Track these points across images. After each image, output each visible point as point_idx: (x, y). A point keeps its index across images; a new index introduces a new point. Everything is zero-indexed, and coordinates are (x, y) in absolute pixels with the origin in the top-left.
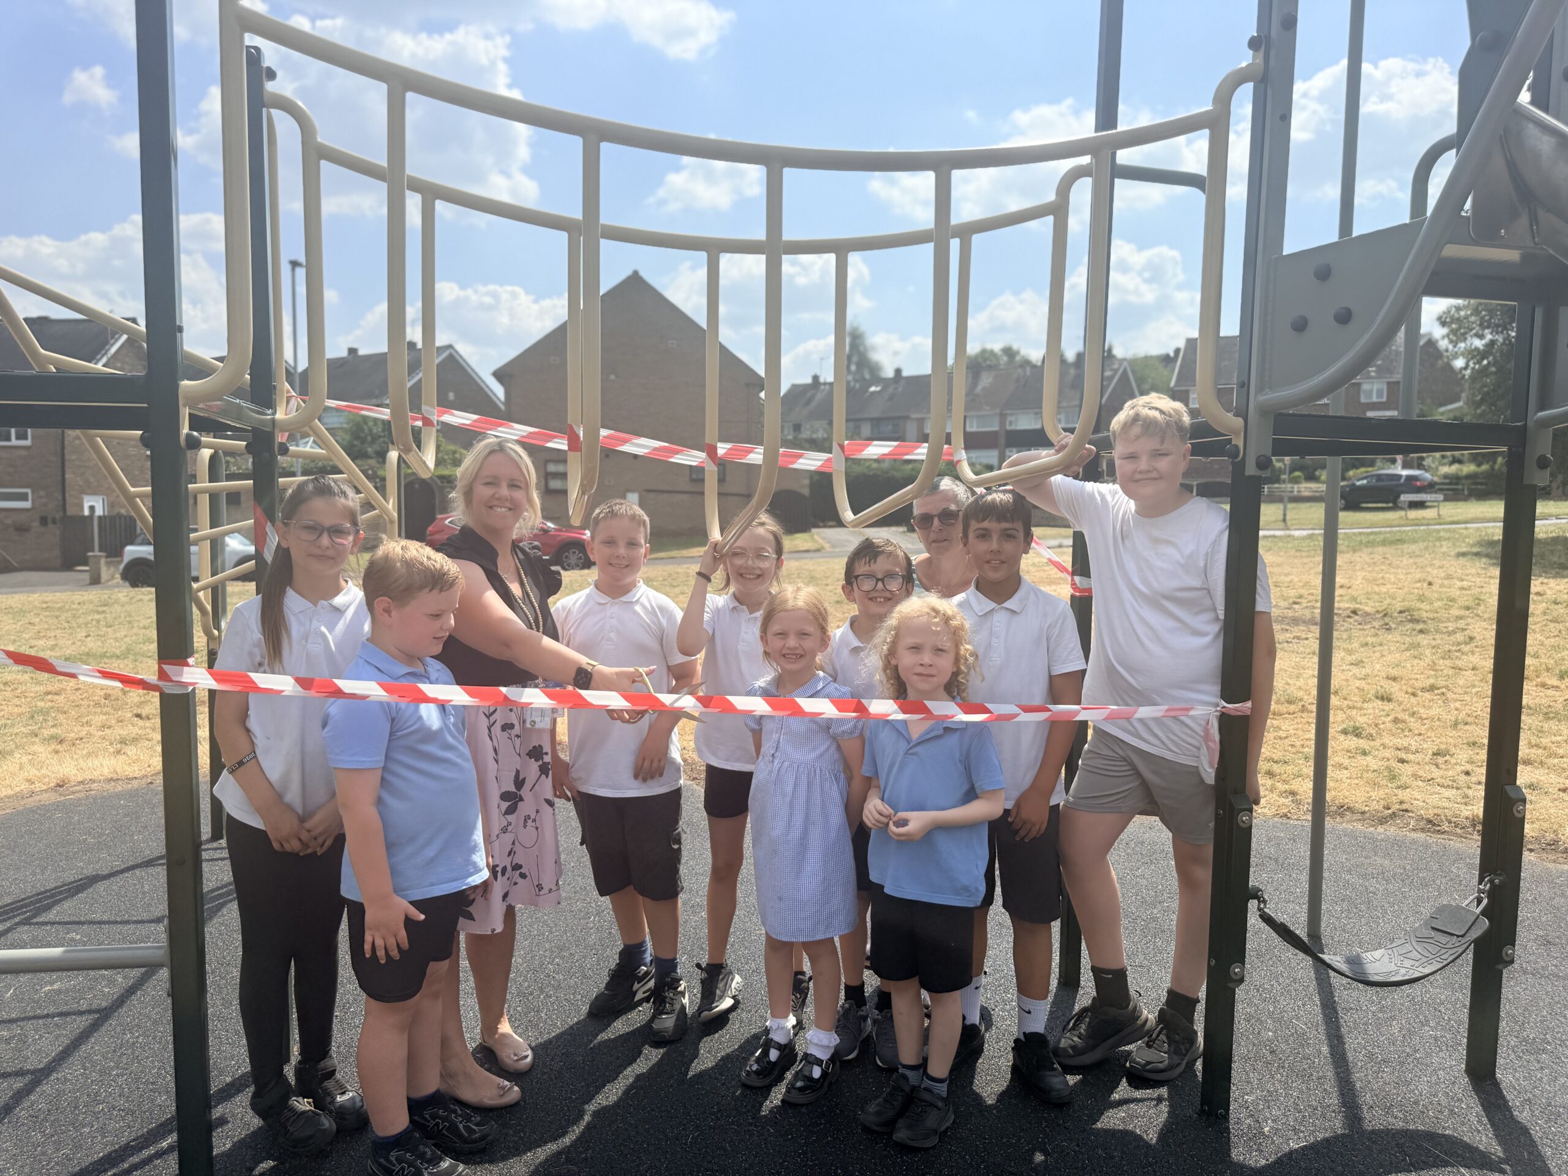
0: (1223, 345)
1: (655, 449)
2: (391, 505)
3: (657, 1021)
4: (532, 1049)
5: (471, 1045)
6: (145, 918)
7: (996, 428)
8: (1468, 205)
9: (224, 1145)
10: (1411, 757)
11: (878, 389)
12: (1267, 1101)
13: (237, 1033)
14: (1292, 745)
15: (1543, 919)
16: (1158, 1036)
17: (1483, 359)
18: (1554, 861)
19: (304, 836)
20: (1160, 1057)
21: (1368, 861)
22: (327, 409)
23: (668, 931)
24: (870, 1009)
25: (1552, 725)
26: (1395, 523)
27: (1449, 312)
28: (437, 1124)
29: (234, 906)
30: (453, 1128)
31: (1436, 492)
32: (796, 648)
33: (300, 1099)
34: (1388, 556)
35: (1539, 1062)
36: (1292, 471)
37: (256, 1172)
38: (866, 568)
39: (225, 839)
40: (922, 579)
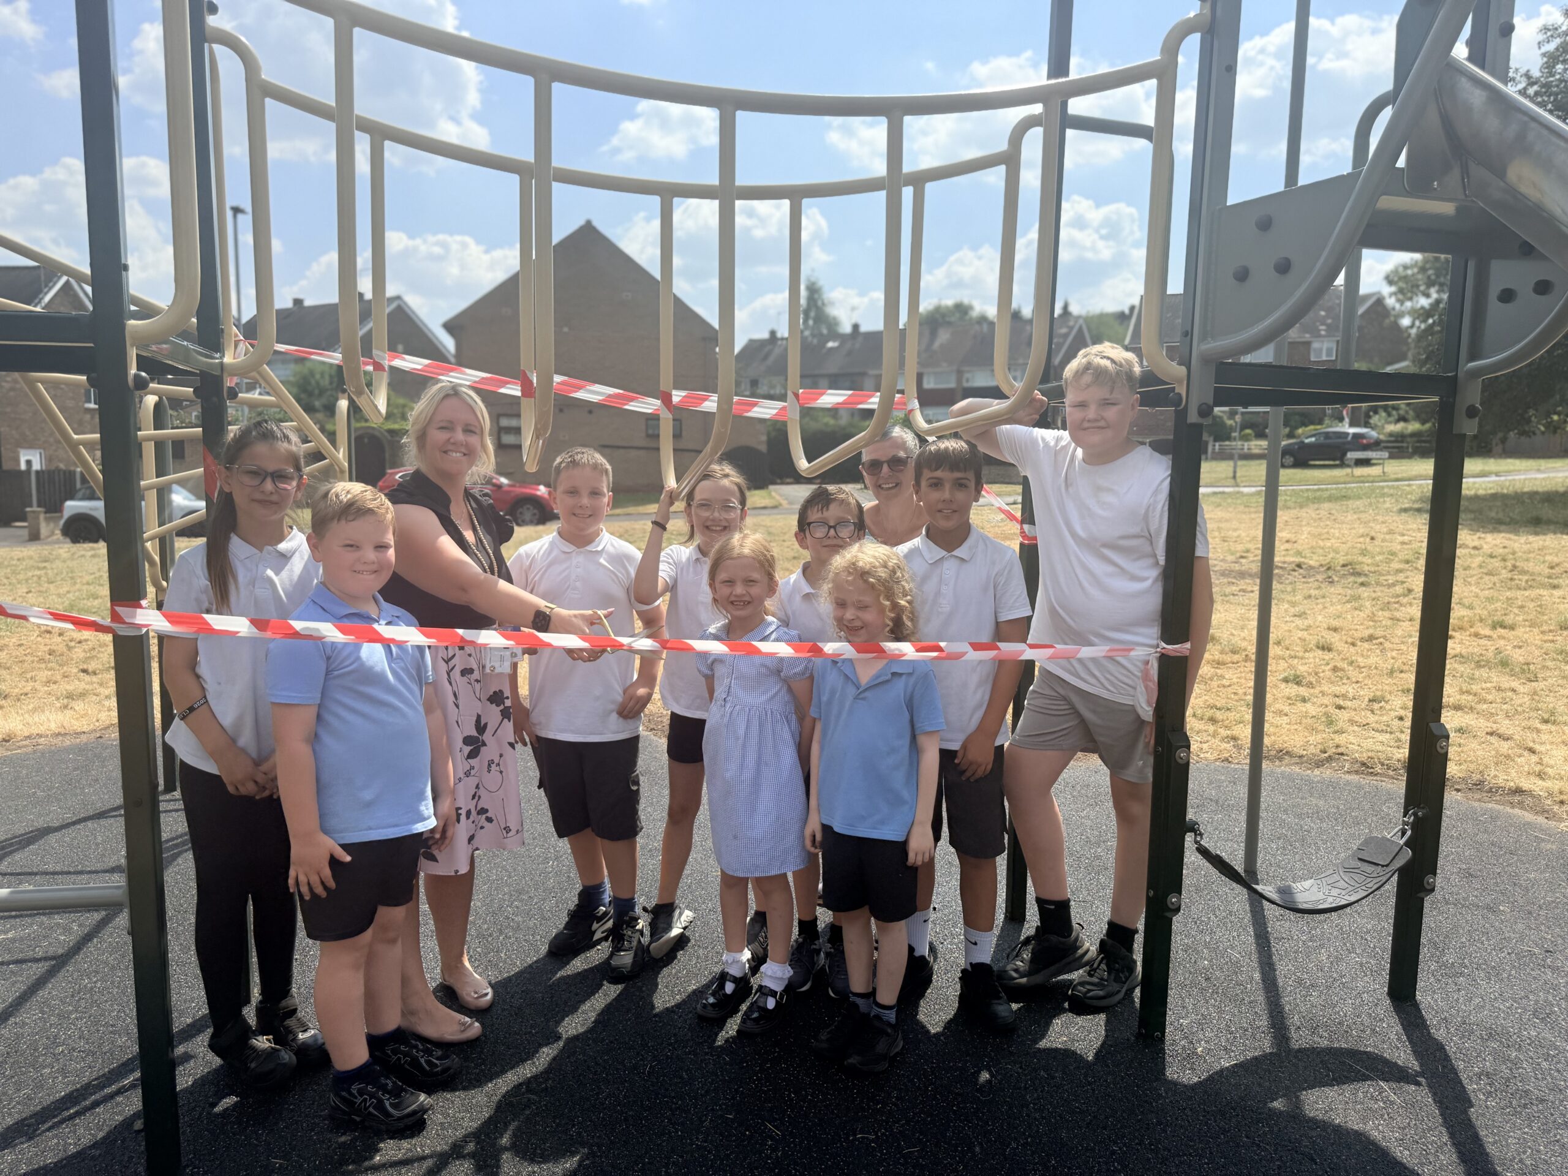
1: (610, 396)
2: (341, 455)
3: (615, 958)
4: (492, 986)
5: (432, 985)
6: (99, 869)
7: (953, 385)
8: (1402, 158)
9: (186, 1082)
10: (1349, 704)
11: (836, 344)
12: (1201, 1024)
14: (1235, 694)
16: (1099, 965)
17: (1427, 319)
18: (1479, 800)
19: (260, 778)
20: (1101, 985)
21: (1304, 801)
22: (277, 354)
23: (626, 872)
24: (823, 944)
25: (1484, 673)
26: (1342, 480)
27: (1396, 271)
28: (399, 1059)
29: (190, 855)
30: (415, 1062)
31: (1381, 450)
32: (744, 595)
33: (260, 1038)
34: (1333, 512)
35: (1456, 984)
36: (1244, 427)
37: (218, 1109)
38: (819, 515)
39: (179, 790)
40: (872, 527)
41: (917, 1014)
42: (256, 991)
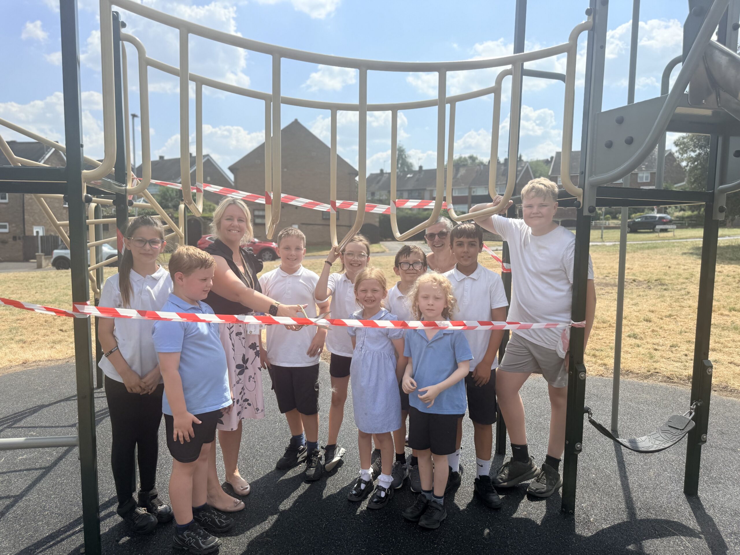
0: (573, 155)
1: (307, 203)
2: (181, 230)
3: (308, 471)
4: (250, 484)
5: (221, 483)
6: (66, 425)
7: (467, 194)
8: (687, 89)
9: (105, 530)
10: (660, 348)
11: (411, 176)
12: (592, 506)
13: (110, 478)
14: (605, 343)
15: (721, 422)
16: (542, 477)
17: (695, 162)
18: (726, 396)
19: (143, 385)
20: (543, 486)
21: (639, 396)
22: (152, 184)
23: (313, 429)
24: (408, 465)
25: (726, 333)
26: (654, 239)
27: (679, 140)
28: (206, 519)
29: (109, 419)
30: (213, 521)
31: (673, 224)
32: (371, 297)
33: (141, 508)
34: (650, 254)
35: (717, 488)
36: (606, 214)
37: (121, 542)
38: (405, 259)
39: (104, 387)
40: (431, 265)
41: (454, 500)
42: (138, 485)
